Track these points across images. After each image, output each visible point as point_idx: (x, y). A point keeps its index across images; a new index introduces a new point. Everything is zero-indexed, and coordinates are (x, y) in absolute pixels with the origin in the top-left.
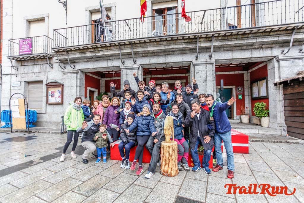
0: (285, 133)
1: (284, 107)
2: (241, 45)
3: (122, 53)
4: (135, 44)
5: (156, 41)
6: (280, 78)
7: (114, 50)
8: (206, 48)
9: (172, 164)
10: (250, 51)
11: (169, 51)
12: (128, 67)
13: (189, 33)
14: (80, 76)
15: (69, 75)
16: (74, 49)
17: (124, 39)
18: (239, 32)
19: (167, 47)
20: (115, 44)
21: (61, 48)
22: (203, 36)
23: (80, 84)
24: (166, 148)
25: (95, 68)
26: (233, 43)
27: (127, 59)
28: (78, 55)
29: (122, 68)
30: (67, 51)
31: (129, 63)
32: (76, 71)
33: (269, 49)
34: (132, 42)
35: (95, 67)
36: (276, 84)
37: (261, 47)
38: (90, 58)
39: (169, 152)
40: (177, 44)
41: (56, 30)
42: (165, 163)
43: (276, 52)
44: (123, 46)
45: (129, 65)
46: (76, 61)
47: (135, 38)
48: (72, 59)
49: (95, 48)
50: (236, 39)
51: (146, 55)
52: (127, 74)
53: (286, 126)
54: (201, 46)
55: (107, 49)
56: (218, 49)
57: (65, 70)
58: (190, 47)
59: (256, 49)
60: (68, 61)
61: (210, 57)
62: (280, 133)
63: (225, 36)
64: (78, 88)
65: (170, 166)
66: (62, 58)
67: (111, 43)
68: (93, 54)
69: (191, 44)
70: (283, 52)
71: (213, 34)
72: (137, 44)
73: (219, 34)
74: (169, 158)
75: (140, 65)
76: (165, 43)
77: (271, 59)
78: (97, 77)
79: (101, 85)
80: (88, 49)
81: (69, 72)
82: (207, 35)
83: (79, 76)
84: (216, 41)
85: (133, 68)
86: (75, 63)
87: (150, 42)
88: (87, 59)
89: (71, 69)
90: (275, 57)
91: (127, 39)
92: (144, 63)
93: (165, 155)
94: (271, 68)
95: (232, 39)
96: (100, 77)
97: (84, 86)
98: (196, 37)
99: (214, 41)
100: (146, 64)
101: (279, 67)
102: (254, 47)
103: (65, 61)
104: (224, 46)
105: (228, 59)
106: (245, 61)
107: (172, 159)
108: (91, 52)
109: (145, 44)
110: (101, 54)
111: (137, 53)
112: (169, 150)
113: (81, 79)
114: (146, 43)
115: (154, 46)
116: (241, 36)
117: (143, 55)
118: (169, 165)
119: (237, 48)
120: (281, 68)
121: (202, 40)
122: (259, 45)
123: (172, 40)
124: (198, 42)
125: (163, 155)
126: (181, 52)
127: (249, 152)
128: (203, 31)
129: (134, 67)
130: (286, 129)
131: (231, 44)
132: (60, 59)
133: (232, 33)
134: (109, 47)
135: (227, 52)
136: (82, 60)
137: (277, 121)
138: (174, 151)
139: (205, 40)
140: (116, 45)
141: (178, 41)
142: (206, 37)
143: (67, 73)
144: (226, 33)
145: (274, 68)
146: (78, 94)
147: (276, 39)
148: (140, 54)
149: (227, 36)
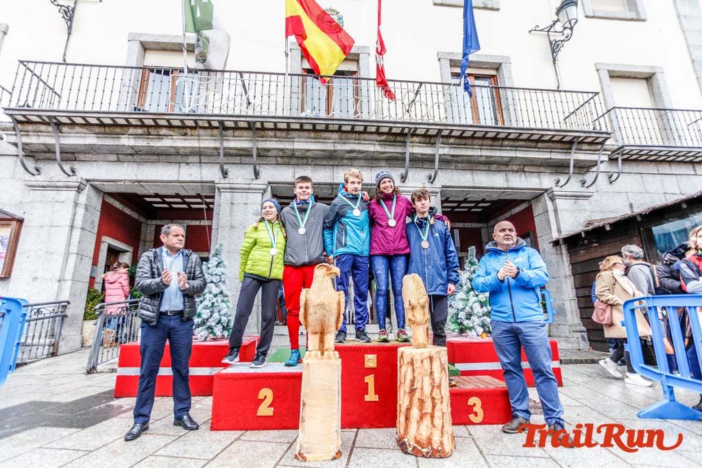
0: (585, 345)
1: (575, 290)
2: (488, 160)
3: (225, 148)
4: (263, 128)
5: (315, 129)
6: (559, 231)
7: (205, 138)
8: (422, 158)
9: (443, 413)
10: (504, 174)
11: (342, 158)
12: (238, 186)
13: (392, 120)
14: (89, 198)
15: (51, 194)
16: (84, 122)
17: (237, 113)
18: (487, 132)
19: (339, 147)
20: (209, 122)
21: (37, 111)
22: (418, 132)
23: (84, 221)
24: (422, 361)
25: (139, 182)
26: (477, 153)
27: (234, 166)
28: (91, 140)
29: (220, 186)
30: (59, 125)
31: (240, 175)
32: (77, 184)
33: (536, 174)
34: (255, 122)
35: (140, 178)
36: (554, 244)
37: (524, 167)
38: (129, 152)
39: (431, 373)
40: (363, 142)
41: (28, 62)
42: (421, 410)
43: (546, 181)
44: (230, 132)
45: (240, 180)
46: (82, 157)
47: (264, 113)
48: (69, 150)
49: (151, 126)
50: (481, 147)
51: (286, 160)
52: (232, 204)
53: (584, 329)
54: (415, 152)
55: (185, 134)
56: (447, 162)
57: (38, 177)
58: (388, 153)
59: (513, 171)
60: (55, 152)
61: (431, 179)
62: (576, 346)
63: (460, 137)
64: (77, 233)
65: (438, 422)
66: (33, 140)
67: (198, 118)
68: (141, 143)
69: (392, 145)
70: (558, 183)
71: (439, 130)
72: (266, 132)
73: (452, 131)
74: (432, 391)
75: (269, 183)
76: (335, 136)
77: (538, 195)
78: (135, 215)
79: (142, 237)
80: (130, 125)
81: (53, 184)
82: (428, 130)
83: (83, 199)
84: (443, 146)
85: (249, 189)
86: (76, 162)
87: (301, 129)
88: (118, 154)
89: (63, 177)
90: (546, 190)
91: (243, 114)
92: (279, 181)
93: (417, 385)
94: (541, 211)
95: (474, 147)
96: (143, 216)
97: (96, 230)
98: (406, 131)
99: (440, 145)
100: (283, 183)
101: (556, 210)
102: (510, 168)
103: (45, 152)
104: (457, 159)
105: (464, 187)
106: (495, 197)
107: (442, 398)
108: (136, 135)
109: (288, 134)
110: (166, 143)
111: (265, 153)
112: (431, 369)
113: (90, 209)
114: (292, 133)
115: (309, 140)
116: (489, 142)
117: (279, 159)
118: (432, 417)
119: (482, 167)
120: (559, 213)
121: (416, 139)
122: (519, 165)
123: (352, 131)
124: (408, 144)
126: (367, 161)
128: (420, 121)
129: (252, 186)
130: (585, 334)
131: (472, 156)
132: (27, 144)
133: (475, 132)
134: (191, 128)
135: (463, 172)
136: (101, 157)
137: (566, 320)
139: (423, 140)
140: (211, 127)
141: (366, 136)
142: (425, 136)
143: (43, 187)
144: (464, 131)
145: (547, 211)
146: (74, 249)
147: (547, 156)
148: (271, 158)
149: (465, 137)
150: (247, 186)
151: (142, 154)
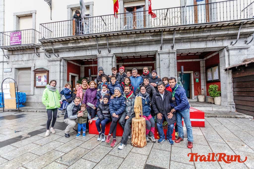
0: (234, 110)
1: (233, 88)
2: (197, 37)
3: (98, 44)
4: (110, 36)
5: (127, 34)
6: (229, 64)
7: (92, 41)
8: (169, 39)
9: (141, 137)
10: (205, 42)
11: (138, 43)
12: (104, 56)
13: (155, 27)
14: (63, 63)
15: (54, 63)
16: (58, 41)
17: (101, 32)
18: (196, 27)
19: (136, 39)
20: (92, 36)
21: (47, 39)
22: (166, 30)
23: (63, 70)
24: (136, 123)
25: (76, 57)
26: (192, 35)
27: (102, 49)
28: (61, 46)
29: (99, 56)
30: (52, 42)
31: (104, 52)
32: (60, 59)
33: (221, 40)
34: (107, 34)
36: (226, 70)
37: (214, 39)
38: (72, 48)
39: (138, 127)
40: (145, 36)
41: (42, 24)
43: (226, 43)
44: (99, 38)
45: (104, 54)
46: (60, 51)
47: (109, 31)
48: (56, 49)
49: (76, 39)
50: (194, 33)
51: (119, 45)
52: (103, 62)
53: (234, 104)
54: (165, 38)
55: (86, 41)
56: (178, 41)
57: (50, 58)
58: (155, 39)
59: (210, 40)
60: (52, 50)
61: (173, 47)
62: (229, 110)
63: (184, 30)
64: (62, 74)
65: (140, 139)
66: (47, 48)
67: (89, 35)
68: (74, 45)
69: (156, 36)
70: (232, 43)
71: (174, 28)
72: (111, 37)
73: (180, 28)
74: (138, 131)
75: (114, 54)
76: (134, 35)
77: (222, 49)
78: (78, 65)
79: (81, 71)
80: (70, 40)
81: (54, 60)
82: (170, 29)
83: (62, 64)
84: (177, 34)
85: (107, 57)
86: (59, 53)
87: (122, 34)
88: (69, 49)
89: (56, 58)
90: (225, 47)
91: (103, 32)
92: (117, 53)
94: (222, 56)
95: (191, 33)
96: (80, 64)
97: (67, 72)
98: (161, 30)
99: (175, 34)
100: (119, 53)
101: (229, 56)
102: (208, 39)
103: (51, 50)
104: (184, 38)
105: (187, 49)
106: (201, 51)
107: (141, 133)
108: (72, 43)
109: (118, 37)
110: (81, 44)
111: (112, 44)
112: (138, 125)
113: (64, 66)
114: (119, 36)
115: (125, 38)
116: (197, 30)
117: (117, 45)
118: (138, 138)
119: (195, 40)
120: (230, 57)
121: (165, 33)
122: (213, 37)
123: (141, 33)
124: (162, 35)
125: (134, 129)
126: (148, 43)
127: (205, 126)
128: (167, 26)
129: (108, 56)
130: (234, 106)
131: (190, 37)
132: (46, 49)
133: (190, 27)
134: (88, 38)
135: (187, 43)
136: (65, 50)
137: (227, 100)
138: (142, 126)
139: (168, 33)
140: (93, 38)
141: (146, 34)
142: (169, 31)
143: (52, 61)
144: (185, 28)
145: (225, 56)
146: (62, 78)
147: (226, 32)
148: (114, 45)
149: (186, 30)
150: (107, 56)
151: (75, 48)
